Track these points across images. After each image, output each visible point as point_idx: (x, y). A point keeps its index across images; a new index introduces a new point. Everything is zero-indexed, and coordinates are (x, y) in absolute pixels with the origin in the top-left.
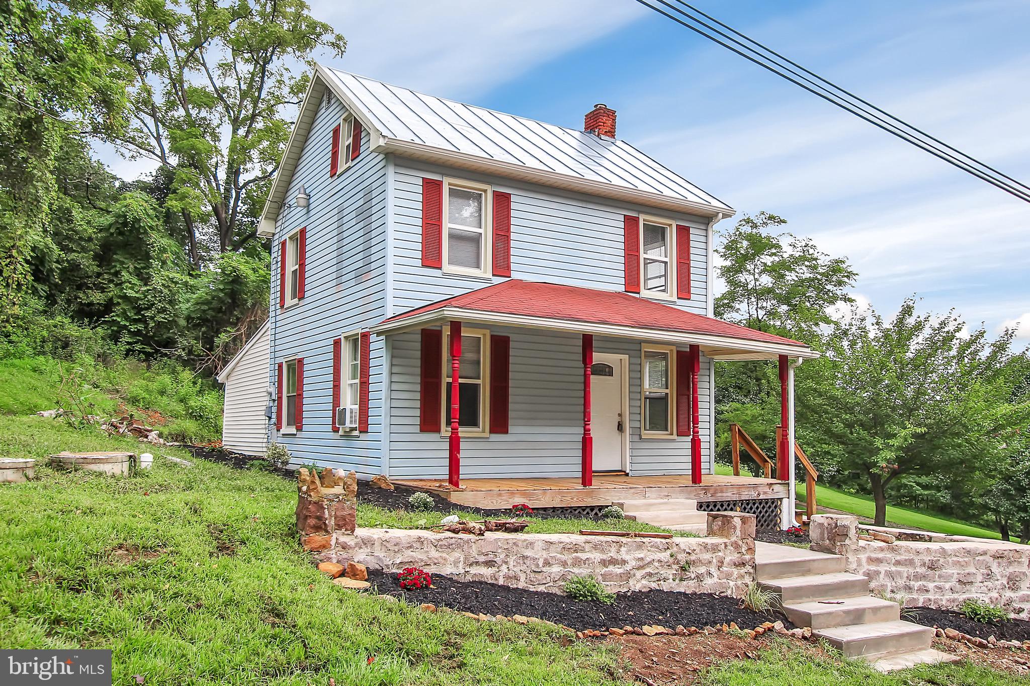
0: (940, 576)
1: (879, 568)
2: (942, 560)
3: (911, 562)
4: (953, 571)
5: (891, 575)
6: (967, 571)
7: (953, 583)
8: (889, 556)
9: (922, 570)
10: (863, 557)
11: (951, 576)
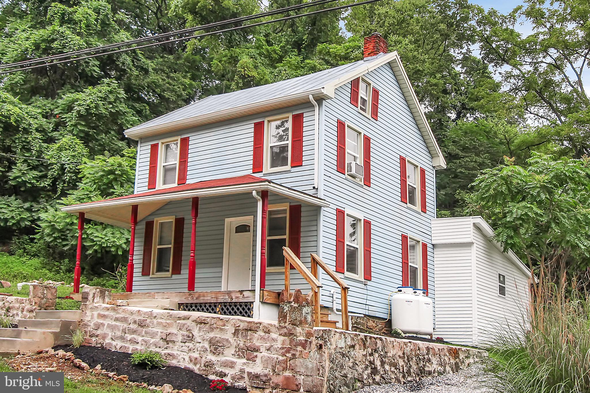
0: (146, 333)
1: (104, 322)
2: (148, 320)
3: (124, 320)
4: (159, 330)
5: (112, 328)
6: (169, 331)
7: (157, 339)
8: (112, 314)
9: (133, 326)
10: (96, 313)
11: (156, 334)
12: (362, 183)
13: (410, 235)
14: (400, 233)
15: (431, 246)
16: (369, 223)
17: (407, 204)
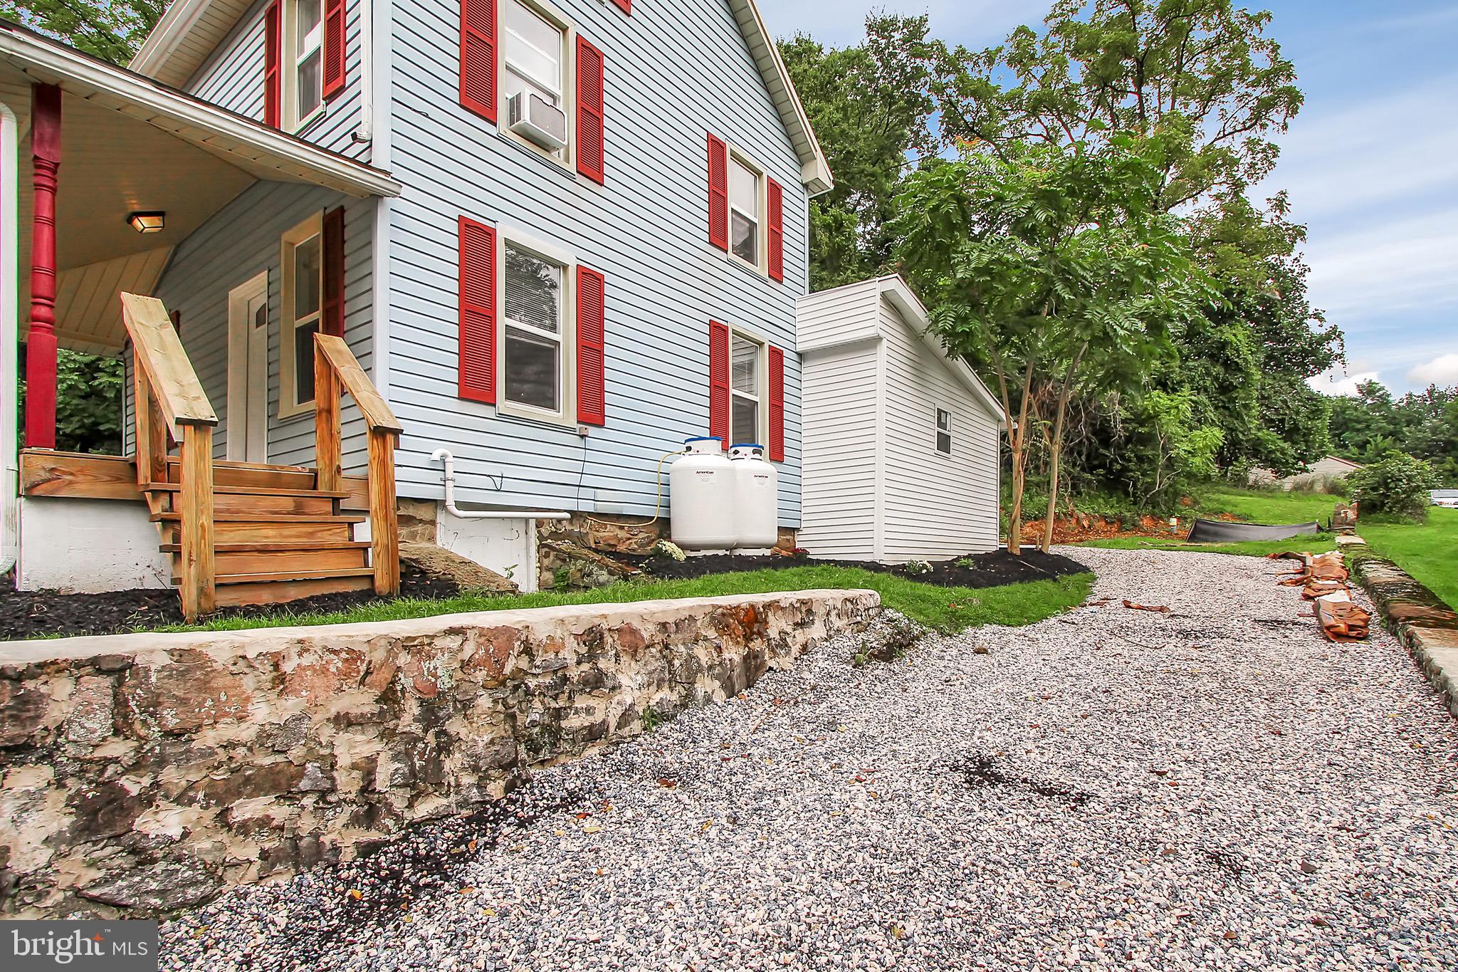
12: (572, 167)
13: (733, 324)
14: (707, 319)
15: (795, 357)
16: (599, 279)
17: (726, 252)
